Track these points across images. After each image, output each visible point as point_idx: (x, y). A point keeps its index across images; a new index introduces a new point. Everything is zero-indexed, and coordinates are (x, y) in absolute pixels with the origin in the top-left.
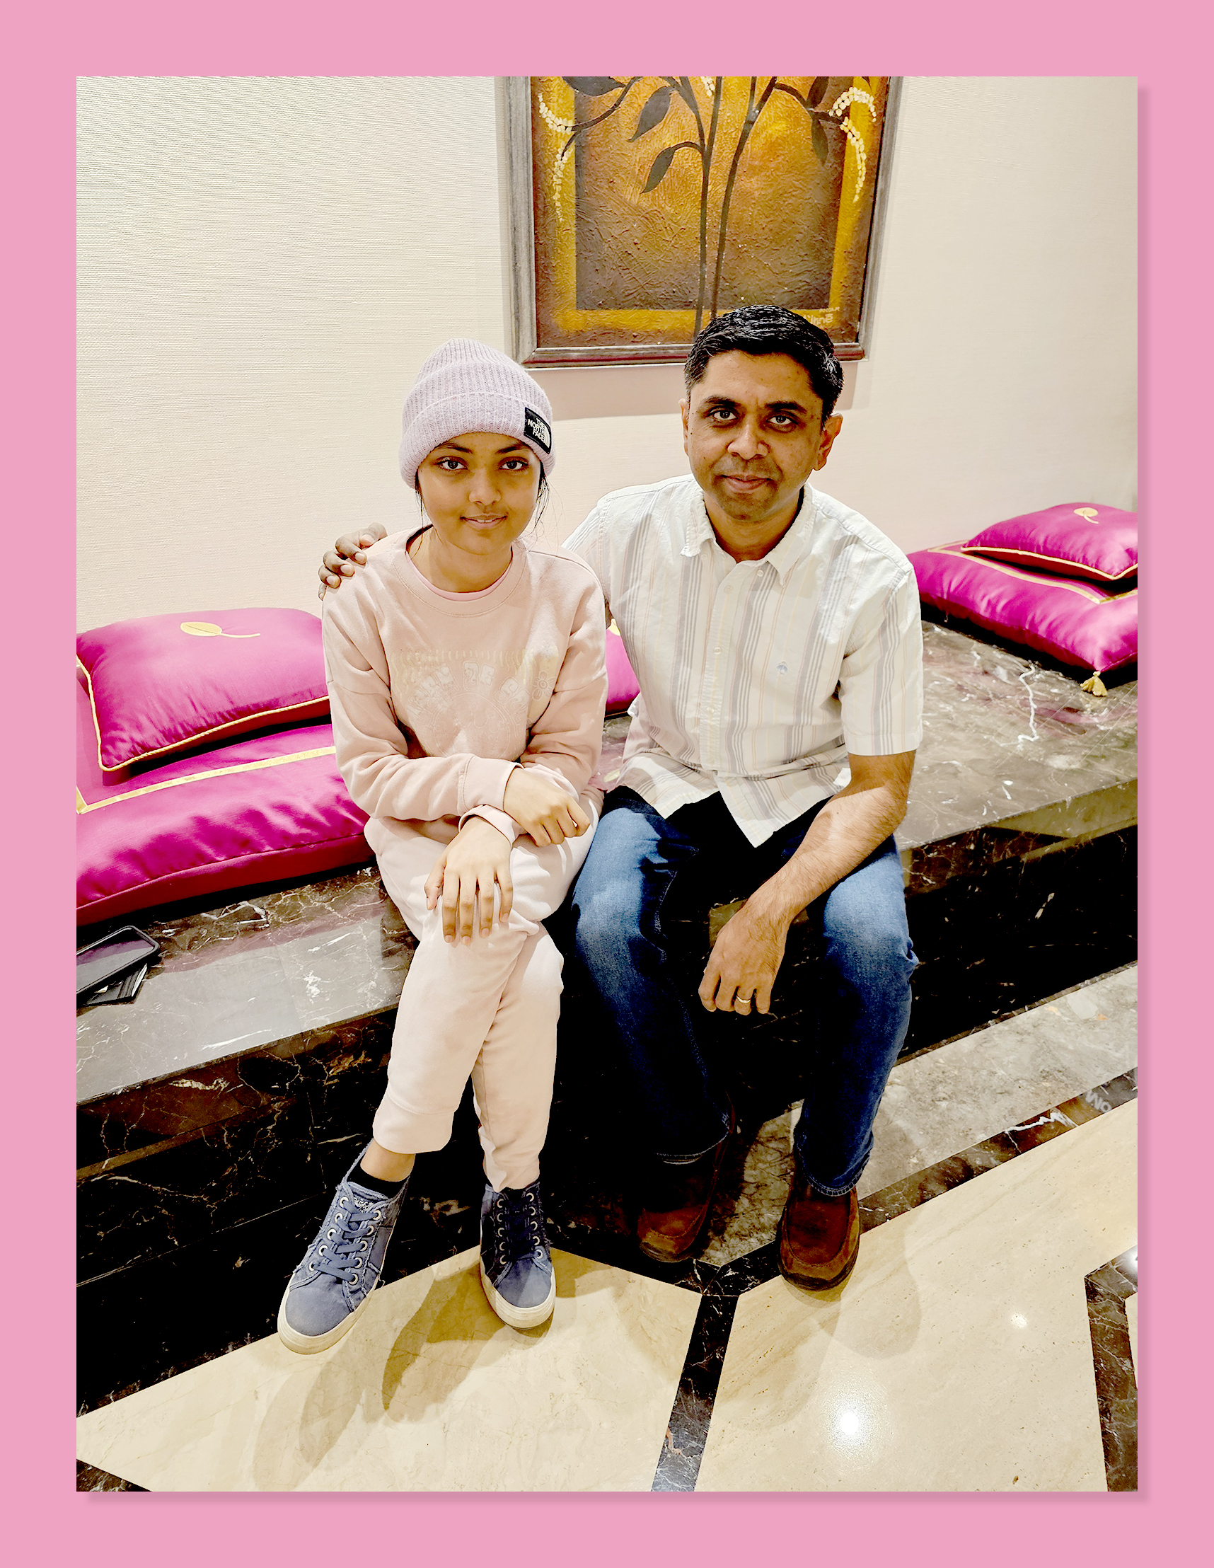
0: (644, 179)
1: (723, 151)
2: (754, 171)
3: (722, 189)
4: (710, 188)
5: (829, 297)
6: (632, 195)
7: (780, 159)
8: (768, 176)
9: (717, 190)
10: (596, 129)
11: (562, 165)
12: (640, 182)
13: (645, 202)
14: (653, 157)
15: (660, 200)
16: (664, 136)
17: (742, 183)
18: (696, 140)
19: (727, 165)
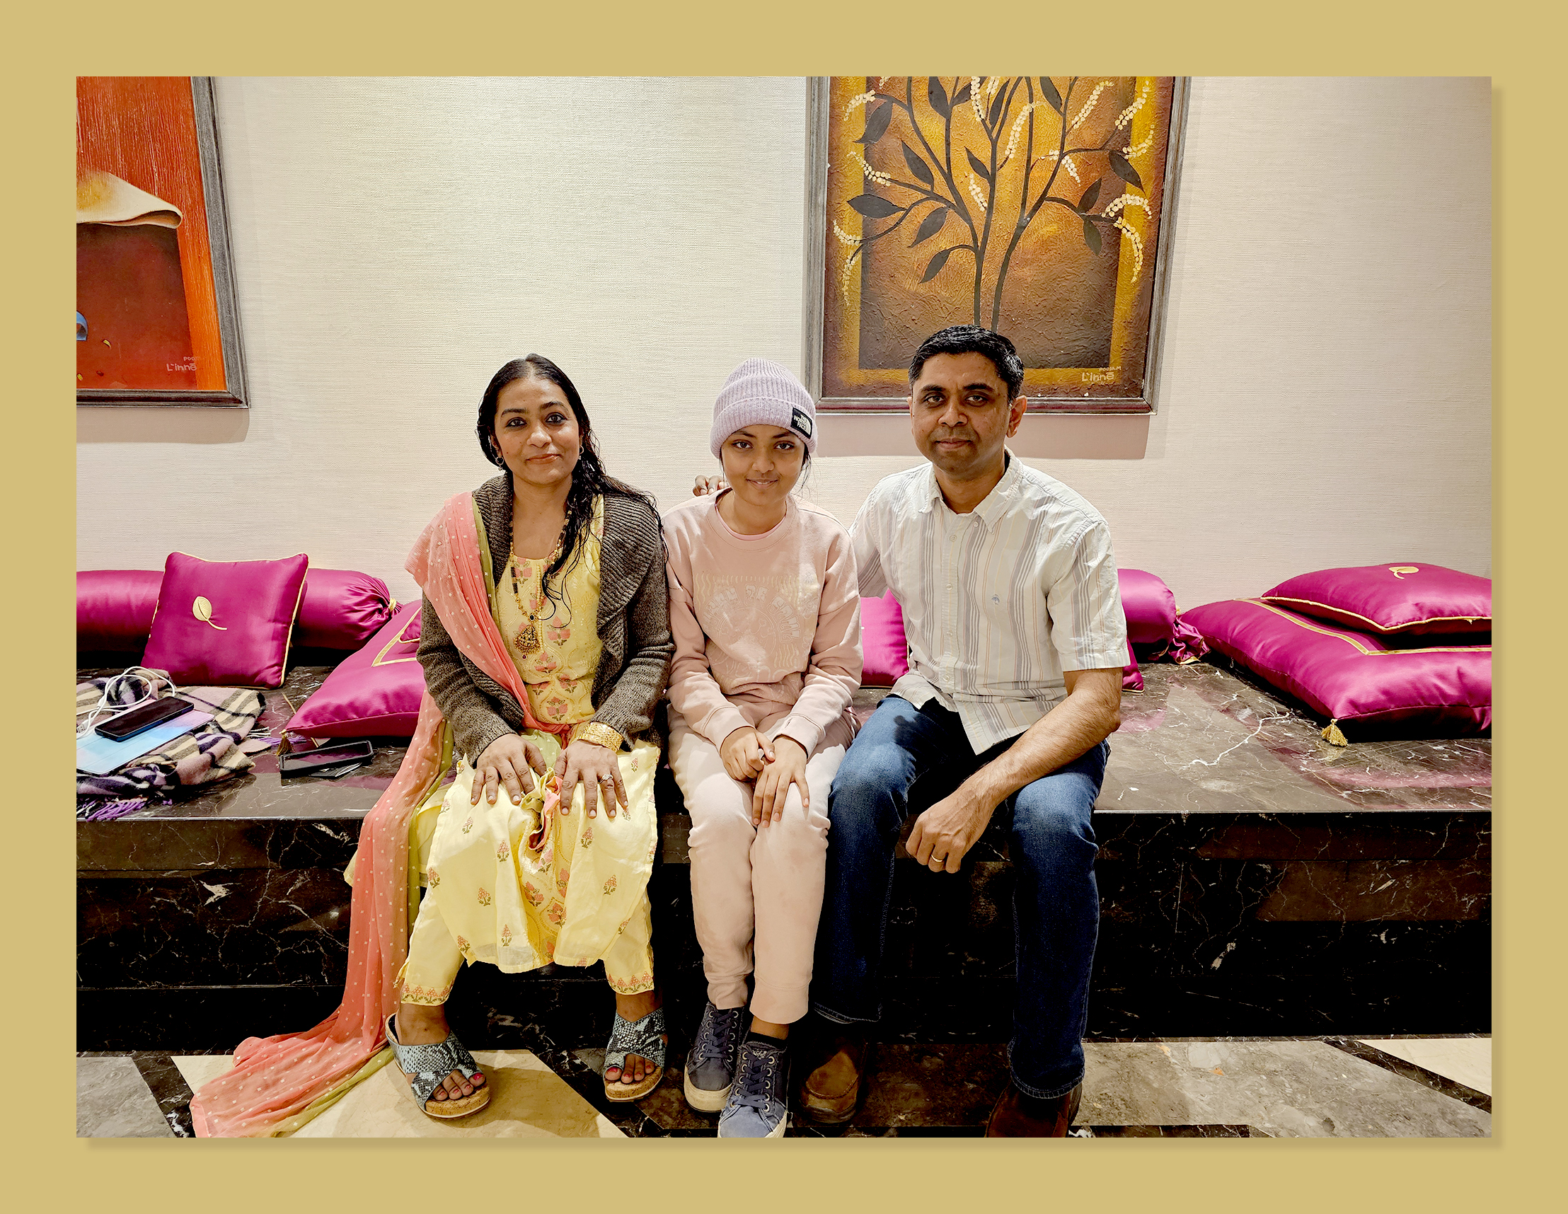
0: (922, 273)
1: (995, 250)
2: (1026, 262)
3: (995, 278)
4: (983, 277)
5: (1108, 359)
6: (911, 285)
7: (1052, 253)
8: (1041, 266)
9: (990, 277)
10: (880, 241)
11: (851, 266)
12: (918, 276)
13: (923, 289)
14: (930, 257)
15: (937, 287)
16: (941, 242)
17: (1014, 272)
18: (970, 242)
19: (1000, 259)
